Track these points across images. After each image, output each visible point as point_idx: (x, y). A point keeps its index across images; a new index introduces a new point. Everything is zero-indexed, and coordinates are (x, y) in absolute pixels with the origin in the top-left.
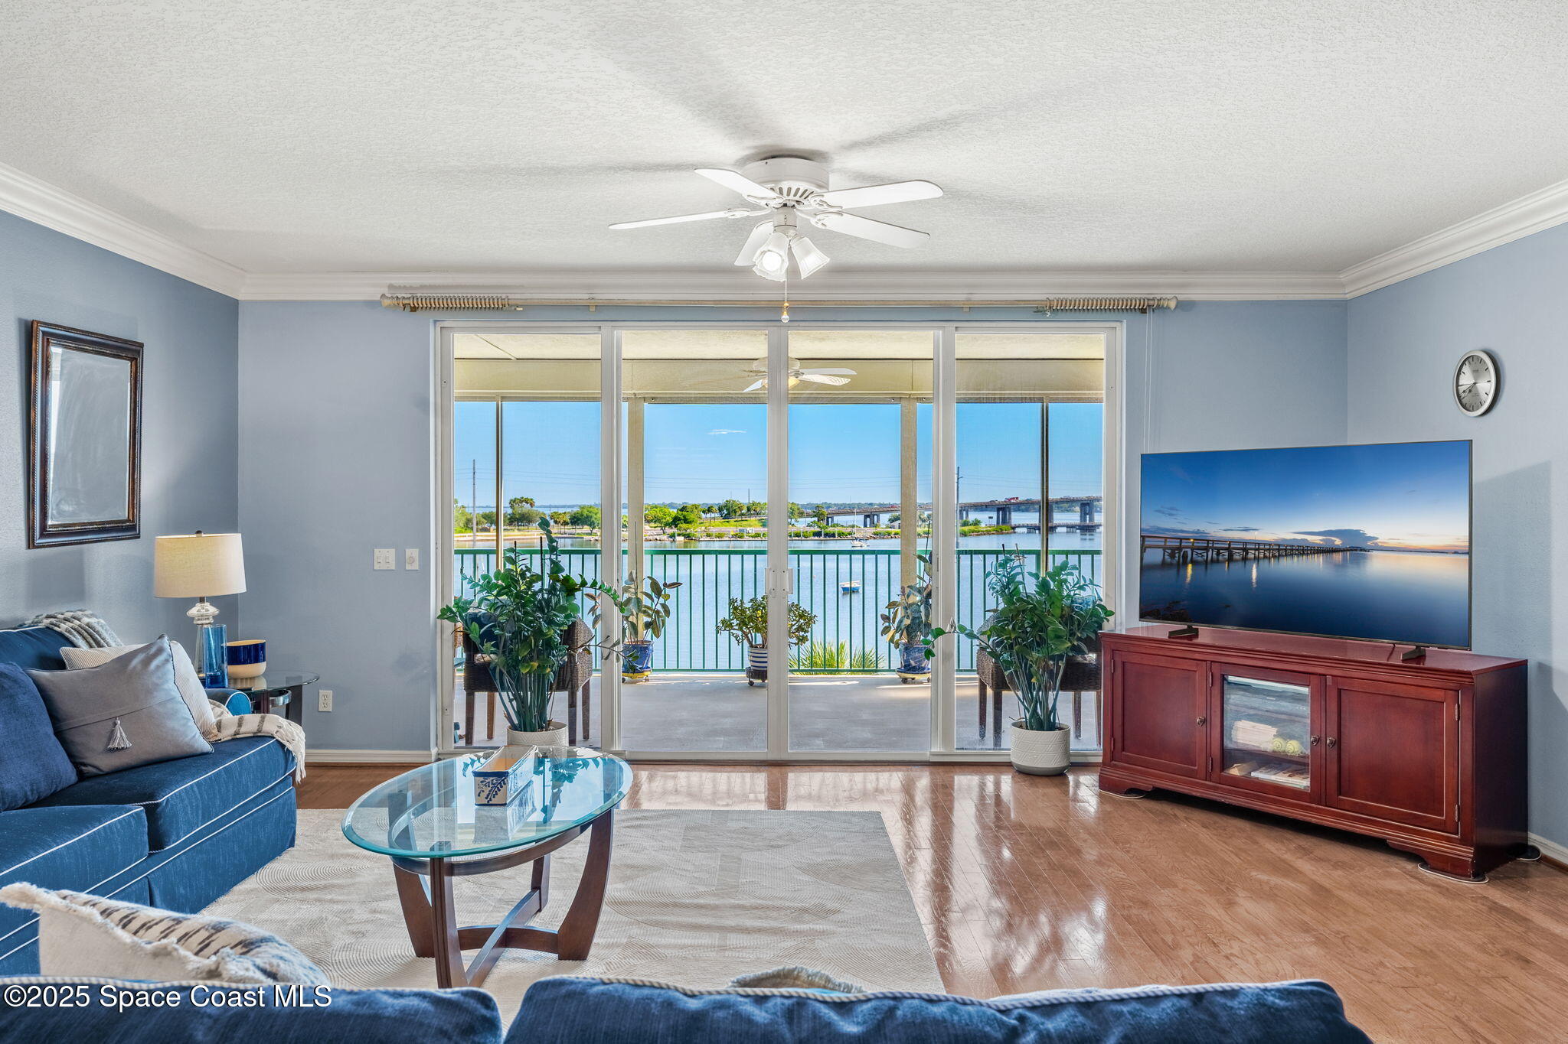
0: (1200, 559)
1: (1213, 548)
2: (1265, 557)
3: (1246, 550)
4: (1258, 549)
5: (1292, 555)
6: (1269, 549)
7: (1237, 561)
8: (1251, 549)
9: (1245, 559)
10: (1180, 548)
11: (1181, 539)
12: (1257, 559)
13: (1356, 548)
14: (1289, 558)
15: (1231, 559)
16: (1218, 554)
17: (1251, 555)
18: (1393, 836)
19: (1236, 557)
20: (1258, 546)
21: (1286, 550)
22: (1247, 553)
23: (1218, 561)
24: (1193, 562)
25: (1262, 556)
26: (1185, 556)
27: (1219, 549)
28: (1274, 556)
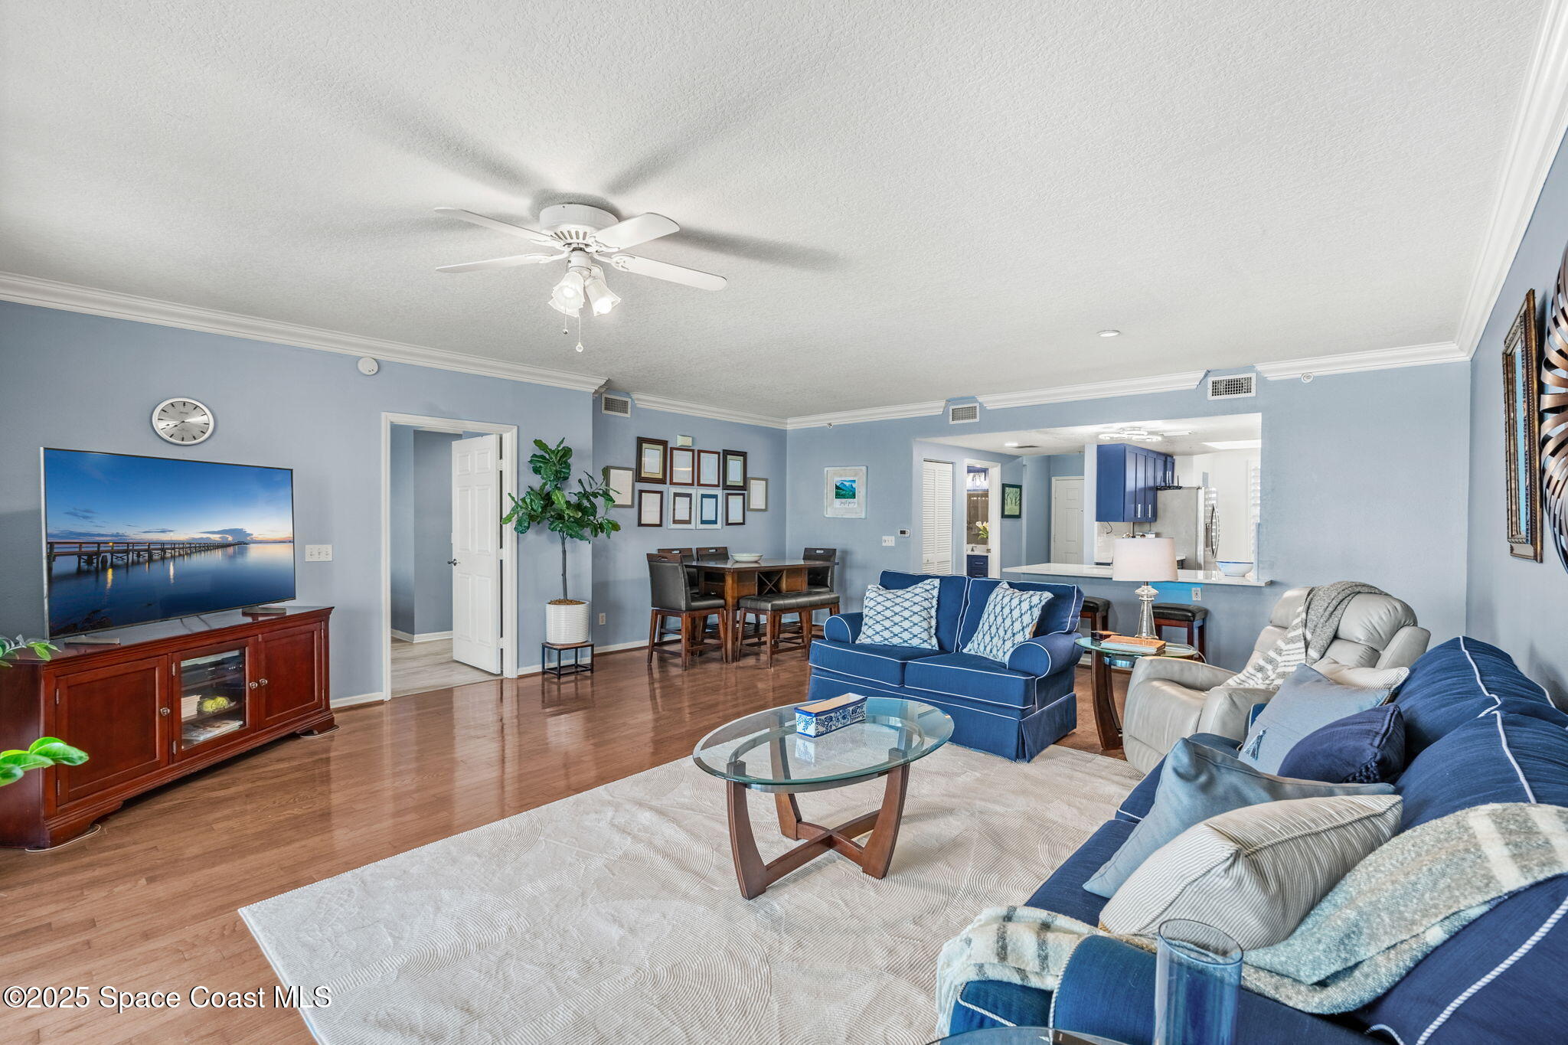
0: (120, 562)
1: (133, 551)
2: (180, 555)
3: (163, 550)
4: (174, 549)
5: (200, 551)
6: (183, 548)
7: (156, 561)
8: (168, 549)
9: (163, 558)
10: (98, 553)
11: (99, 544)
12: (173, 557)
13: (239, 543)
14: (198, 554)
15: (150, 560)
16: (139, 556)
17: (168, 555)
19: (156, 557)
20: (174, 545)
21: (196, 547)
22: (165, 553)
24: (113, 566)
25: (177, 554)
26: (104, 561)
27: (139, 551)
28: (187, 554)
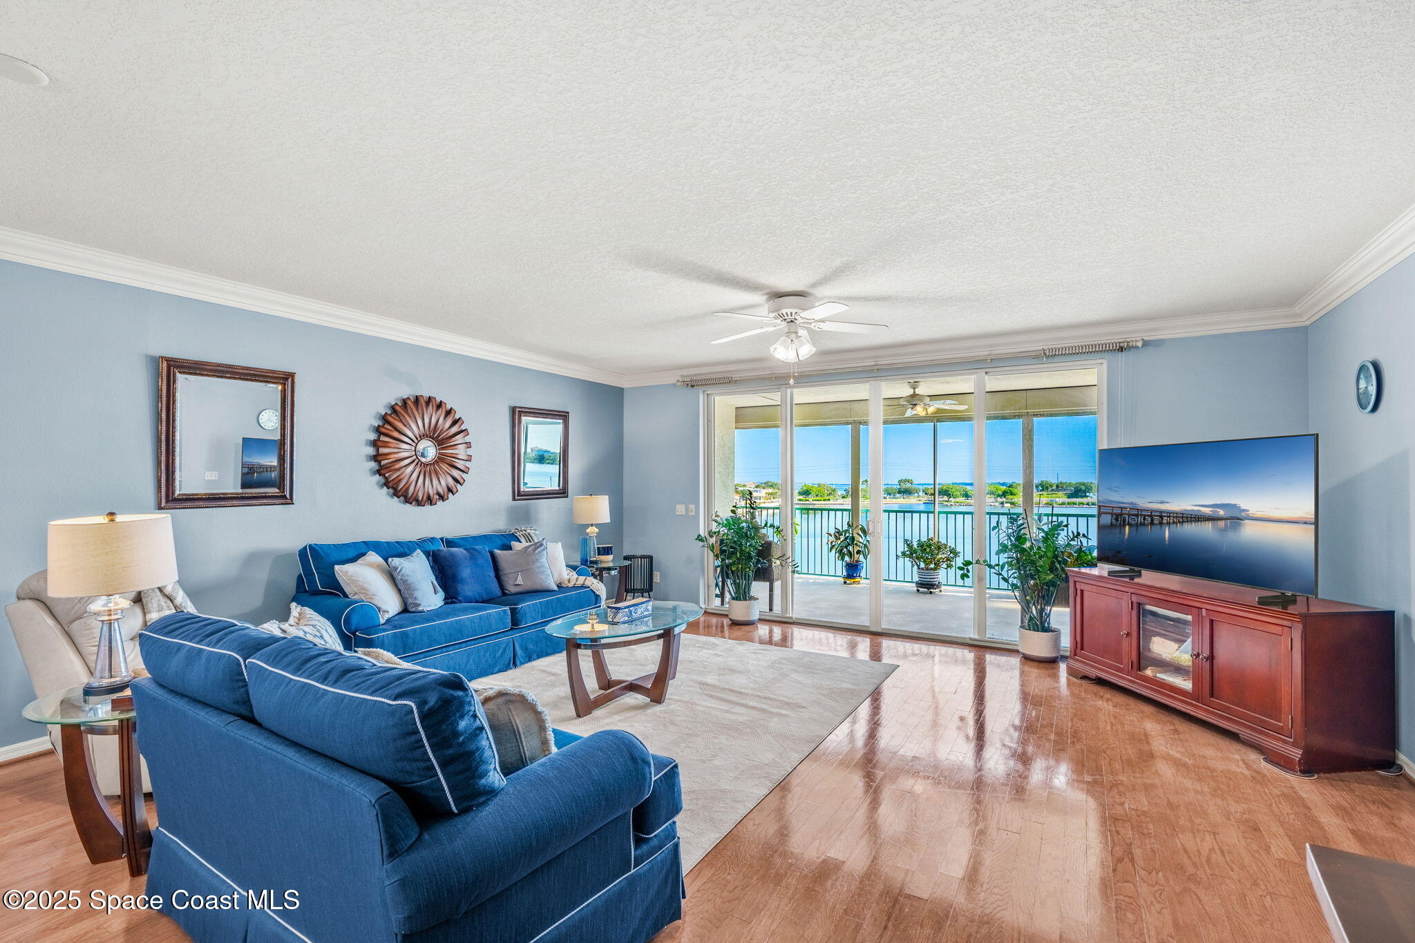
0: (1133, 522)
1: (1142, 515)
2: (1174, 522)
3: (1161, 517)
4: (1169, 517)
5: (1191, 521)
6: (1177, 517)
7: (1156, 524)
8: (1164, 516)
9: (1161, 523)
10: (1121, 514)
11: (1122, 508)
12: (1169, 523)
13: (1235, 518)
14: (1189, 523)
15: (1152, 523)
16: (1144, 519)
17: (1165, 521)
18: (1244, 733)
19: (1156, 522)
20: (1170, 514)
21: (1187, 517)
22: (1162, 519)
23: (1144, 524)
24: (1129, 524)
25: (1171, 521)
26: (1124, 520)
27: (1145, 516)
28: (1179, 522)
